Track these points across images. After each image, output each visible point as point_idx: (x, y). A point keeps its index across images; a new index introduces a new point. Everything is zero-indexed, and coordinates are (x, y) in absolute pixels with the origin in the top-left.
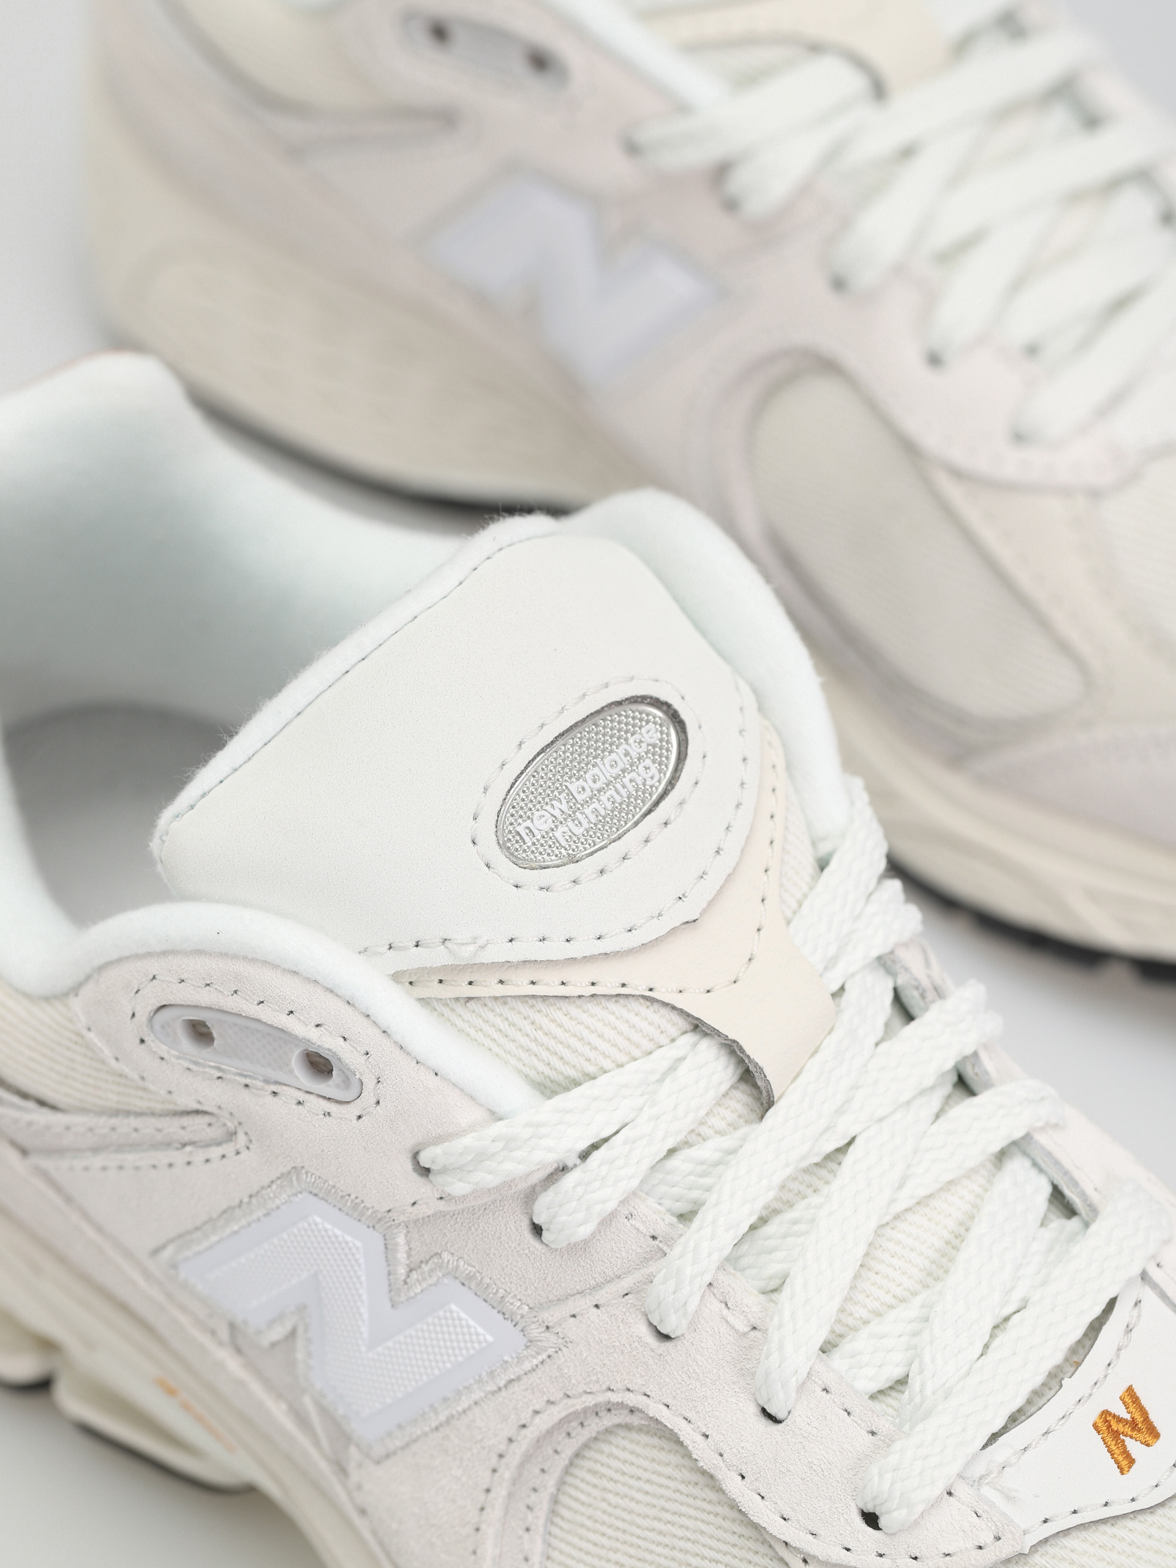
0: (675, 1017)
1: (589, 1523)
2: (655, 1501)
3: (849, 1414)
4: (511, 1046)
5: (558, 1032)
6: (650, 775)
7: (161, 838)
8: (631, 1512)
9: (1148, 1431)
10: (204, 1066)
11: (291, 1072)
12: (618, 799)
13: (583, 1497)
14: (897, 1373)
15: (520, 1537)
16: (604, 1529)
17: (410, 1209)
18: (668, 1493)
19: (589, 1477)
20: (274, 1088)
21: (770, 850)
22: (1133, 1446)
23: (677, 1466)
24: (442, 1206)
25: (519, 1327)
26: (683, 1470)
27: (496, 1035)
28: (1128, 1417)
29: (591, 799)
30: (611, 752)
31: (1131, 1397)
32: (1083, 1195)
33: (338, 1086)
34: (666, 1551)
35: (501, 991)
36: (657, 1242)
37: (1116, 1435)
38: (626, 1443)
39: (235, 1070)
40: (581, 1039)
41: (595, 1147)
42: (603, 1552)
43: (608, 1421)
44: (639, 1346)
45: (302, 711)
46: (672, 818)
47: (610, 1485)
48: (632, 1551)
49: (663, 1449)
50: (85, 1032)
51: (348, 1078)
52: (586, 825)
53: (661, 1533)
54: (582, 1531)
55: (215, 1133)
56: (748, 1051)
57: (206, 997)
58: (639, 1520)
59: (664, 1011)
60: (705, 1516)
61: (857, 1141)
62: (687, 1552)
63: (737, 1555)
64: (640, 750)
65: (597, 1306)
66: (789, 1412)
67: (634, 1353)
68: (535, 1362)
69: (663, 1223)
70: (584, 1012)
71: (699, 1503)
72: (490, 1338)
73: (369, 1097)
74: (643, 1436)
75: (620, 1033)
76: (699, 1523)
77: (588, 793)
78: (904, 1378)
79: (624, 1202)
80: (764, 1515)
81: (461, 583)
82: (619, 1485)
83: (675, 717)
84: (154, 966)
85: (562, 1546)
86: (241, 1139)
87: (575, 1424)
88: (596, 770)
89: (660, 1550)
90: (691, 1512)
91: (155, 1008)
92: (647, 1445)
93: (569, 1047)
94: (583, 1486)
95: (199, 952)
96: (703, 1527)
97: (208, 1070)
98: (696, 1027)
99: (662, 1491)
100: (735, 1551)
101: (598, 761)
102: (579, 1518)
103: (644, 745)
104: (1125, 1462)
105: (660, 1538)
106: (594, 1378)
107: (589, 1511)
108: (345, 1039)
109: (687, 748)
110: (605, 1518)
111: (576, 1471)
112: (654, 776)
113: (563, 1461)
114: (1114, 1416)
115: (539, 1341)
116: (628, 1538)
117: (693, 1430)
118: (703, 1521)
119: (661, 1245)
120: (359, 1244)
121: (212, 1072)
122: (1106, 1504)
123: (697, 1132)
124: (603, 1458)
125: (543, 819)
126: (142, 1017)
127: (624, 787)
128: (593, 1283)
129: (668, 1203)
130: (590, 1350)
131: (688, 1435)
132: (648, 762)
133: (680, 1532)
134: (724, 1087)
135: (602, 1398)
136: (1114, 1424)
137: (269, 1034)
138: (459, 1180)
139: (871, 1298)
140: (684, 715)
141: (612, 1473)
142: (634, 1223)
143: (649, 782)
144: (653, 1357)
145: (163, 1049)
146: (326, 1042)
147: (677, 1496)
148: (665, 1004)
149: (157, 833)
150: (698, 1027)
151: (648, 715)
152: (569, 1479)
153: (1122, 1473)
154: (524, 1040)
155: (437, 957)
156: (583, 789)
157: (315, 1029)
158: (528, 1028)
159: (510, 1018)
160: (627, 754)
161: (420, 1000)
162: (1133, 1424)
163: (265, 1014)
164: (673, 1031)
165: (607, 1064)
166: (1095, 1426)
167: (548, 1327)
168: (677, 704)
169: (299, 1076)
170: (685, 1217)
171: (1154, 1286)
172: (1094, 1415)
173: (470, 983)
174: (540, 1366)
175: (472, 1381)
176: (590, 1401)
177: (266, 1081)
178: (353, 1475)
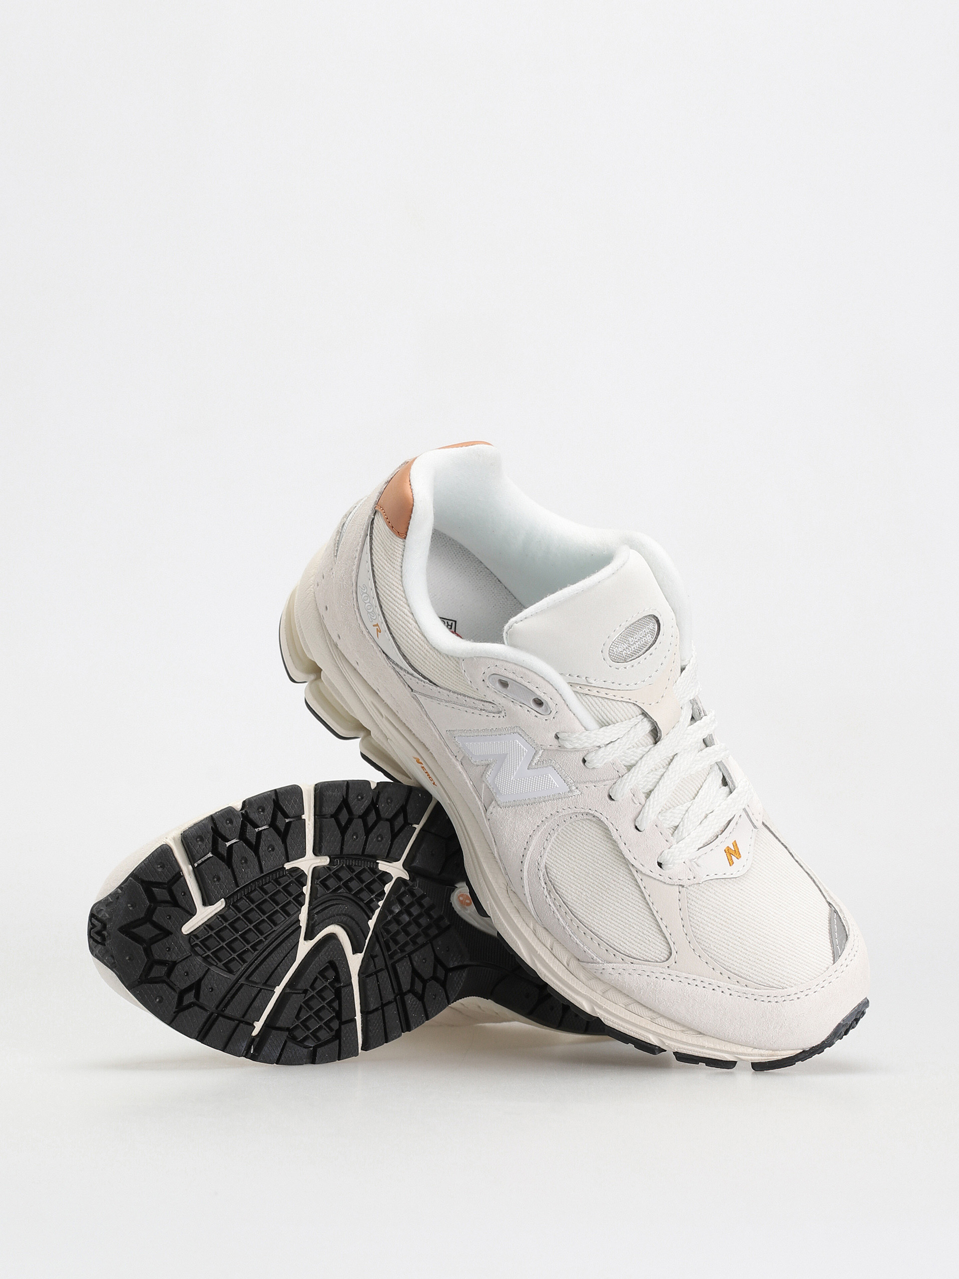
0: (638, 709)
3: (662, 834)
4: (594, 709)
5: (608, 708)
6: (648, 640)
8: (583, 843)
9: (739, 856)
10: (500, 692)
11: (529, 702)
12: (640, 645)
14: (675, 824)
17: (549, 746)
20: (521, 705)
21: (673, 664)
22: (734, 859)
24: (559, 748)
25: (568, 786)
26: (606, 838)
27: (590, 705)
28: (734, 850)
29: (634, 644)
30: (641, 630)
31: (735, 844)
32: (731, 781)
33: (543, 710)
35: (597, 694)
36: (619, 774)
37: (730, 854)
38: (589, 825)
39: (511, 697)
40: (615, 713)
41: (610, 743)
43: (586, 817)
44: (603, 800)
46: (652, 653)
49: (600, 829)
50: (463, 673)
51: (547, 708)
52: (631, 651)
55: (494, 710)
56: (657, 724)
57: (511, 676)
58: (585, 847)
60: (608, 851)
61: (678, 754)
63: (615, 865)
64: (648, 631)
65: (594, 786)
66: (645, 830)
67: (601, 801)
68: (569, 795)
69: (622, 768)
70: (617, 704)
71: (607, 847)
72: (558, 786)
73: (550, 715)
74: (596, 825)
75: (625, 713)
76: (606, 854)
77: (633, 642)
79: (613, 760)
80: (629, 857)
83: (658, 621)
84: (498, 663)
86: (503, 714)
88: (637, 636)
91: (492, 673)
92: (596, 827)
93: (610, 714)
95: (514, 663)
97: (501, 694)
98: (643, 713)
99: (597, 841)
101: (638, 633)
103: (649, 629)
104: (731, 863)
105: (591, 854)
106: (586, 805)
108: (549, 697)
109: (660, 633)
110: (574, 843)
111: (569, 828)
112: (650, 640)
113: (565, 824)
114: (730, 849)
115: (574, 791)
117: (613, 828)
120: (527, 751)
121: (503, 695)
122: (725, 874)
124: (580, 827)
125: (621, 648)
126: (487, 675)
127: (642, 641)
128: (595, 780)
129: (624, 762)
130: (588, 797)
132: (648, 636)
133: (598, 854)
135: (587, 811)
136: (729, 851)
137: (527, 691)
138: (567, 743)
140: (661, 623)
141: (581, 831)
142: (614, 767)
143: (647, 643)
144: (607, 803)
145: (490, 685)
146: (544, 698)
147: (601, 844)
148: (638, 706)
150: (645, 714)
151: (652, 621)
152: (565, 829)
153: (730, 865)
154: (598, 708)
155: (582, 681)
157: (541, 692)
158: (601, 705)
159: (596, 702)
160: (645, 632)
161: (574, 691)
162: (735, 852)
163: (528, 685)
164: (638, 714)
165: (619, 720)
166: (725, 850)
167: (577, 788)
168: (660, 619)
169: (531, 704)
170: (628, 767)
172: (725, 848)
173: (589, 690)
174: (570, 797)
176: (583, 811)
177: (520, 703)
178: (491, 809)
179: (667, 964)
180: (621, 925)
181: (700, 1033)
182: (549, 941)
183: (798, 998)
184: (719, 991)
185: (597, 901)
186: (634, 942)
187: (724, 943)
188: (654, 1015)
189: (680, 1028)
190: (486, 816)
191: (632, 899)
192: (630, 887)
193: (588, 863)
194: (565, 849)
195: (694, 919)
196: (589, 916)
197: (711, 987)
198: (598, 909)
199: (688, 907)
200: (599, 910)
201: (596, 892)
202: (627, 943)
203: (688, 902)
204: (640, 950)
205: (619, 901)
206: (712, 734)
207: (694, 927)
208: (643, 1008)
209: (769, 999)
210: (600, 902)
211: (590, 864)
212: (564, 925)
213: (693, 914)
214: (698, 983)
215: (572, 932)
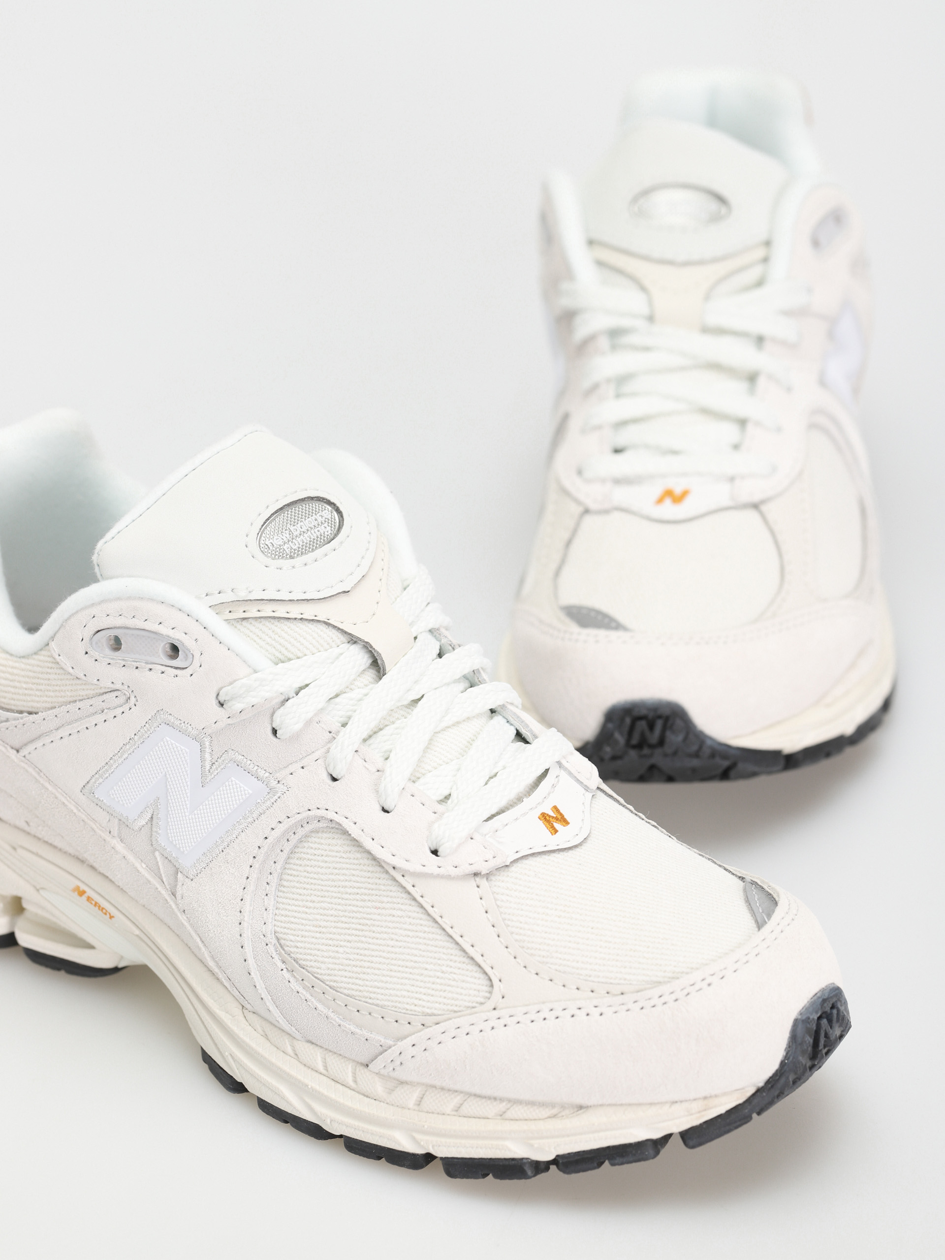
0: (341, 634)
1: (297, 885)
2: (330, 865)
3: (423, 805)
5: (285, 635)
6: (327, 530)
7: (98, 553)
8: (318, 873)
9: (564, 821)
10: (116, 660)
11: (160, 656)
12: (312, 537)
13: (294, 873)
14: (446, 793)
15: (263, 899)
16: (305, 886)
17: (214, 725)
18: (338, 859)
19: (298, 862)
20: (150, 666)
21: (380, 583)
22: (557, 825)
23: (340, 846)
24: (230, 721)
25: (265, 783)
26: (344, 846)
27: (256, 638)
28: (555, 816)
29: (300, 535)
30: (309, 517)
31: (556, 809)
32: (531, 731)
33: (181, 660)
34: (336, 889)
35: (258, 614)
36: (332, 734)
37: (548, 822)
38: (316, 840)
39: (131, 660)
40: (296, 639)
41: (301, 688)
42: (304, 898)
43: (308, 828)
44: (323, 785)
45: (166, 493)
46: (337, 548)
47: (308, 863)
48: (319, 893)
50: (57, 657)
51: (187, 655)
52: (297, 545)
53: (333, 880)
54: (294, 890)
55: (120, 701)
56: (374, 646)
57: (119, 622)
58: (322, 877)
59: (334, 631)
60: (354, 867)
61: (425, 696)
62: (346, 887)
63: (370, 882)
64: (322, 520)
65: (303, 768)
66: (395, 806)
67: (321, 788)
68: (272, 801)
69: (335, 726)
70: (297, 627)
71: (352, 861)
72: (251, 792)
73: (196, 663)
74: (324, 834)
75: (314, 638)
76: (352, 871)
77: (298, 532)
78: (448, 795)
79: (316, 715)
80: (384, 856)
81: (239, 441)
82: (312, 861)
83: (338, 511)
84: (94, 611)
85: (285, 901)
86: (133, 700)
87: (291, 833)
88: (302, 523)
89: (332, 889)
90: (348, 866)
91: (94, 632)
92: (326, 838)
93: (290, 643)
94: (295, 867)
95: (119, 599)
96: (353, 872)
97: (118, 661)
98: (347, 640)
99: (334, 859)
100: (369, 880)
101: (303, 520)
102: (292, 884)
103: (324, 518)
104: (554, 831)
105: (333, 883)
106: (301, 804)
107: (296, 879)
108: (186, 634)
109: (343, 522)
110: (305, 880)
111: (291, 861)
112: (329, 531)
113: (284, 855)
114: (548, 815)
115: (274, 788)
116: (316, 887)
117: (349, 821)
118: (354, 870)
119: (334, 735)
120: (187, 750)
121: (120, 662)
122: (545, 846)
123: (350, 687)
124: (305, 850)
125: (278, 540)
126: (86, 640)
127: (315, 532)
128: (301, 756)
129: (336, 717)
130: (299, 790)
131: (347, 825)
132: (326, 525)
133: (342, 878)
134: (363, 668)
135: (305, 815)
136: (547, 818)
137: (149, 637)
138: (238, 703)
139: (433, 761)
140: (341, 509)
141: (309, 856)
142: (321, 725)
143: (326, 533)
144: (329, 789)
145: (96, 655)
146: (177, 637)
147: (342, 860)
148: (335, 627)
149: (96, 551)
150: (353, 640)
151: (325, 507)
152: (287, 866)
153: (553, 835)
154: (269, 640)
155: (228, 597)
156: (296, 530)
157: (171, 630)
159: (263, 629)
160: (316, 520)
161: (224, 619)
162: (557, 819)
163: (148, 626)
164: (339, 640)
165: (308, 652)
166: (540, 817)
167: (279, 781)
168: (338, 504)
169: (163, 658)
170: (344, 725)
171: (566, 769)
172: (539, 814)
173: (244, 612)
174: (274, 803)
175: (241, 818)
176: (299, 818)
177: (147, 663)
178: (179, 891)
179: (490, 1004)
180: (406, 973)
181: (581, 1107)
182: (317, 1057)
183: (709, 985)
184: (581, 1014)
185: (362, 952)
186: (433, 992)
187: (570, 942)
188: (503, 1106)
189: (546, 1112)
190: (177, 905)
191: (410, 924)
192: (403, 907)
193: (333, 900)
194: (295, 896)
195: (513, 921)
196: (357, 981)
197: (568, 1013)
198: (367, 964)
199: (498, 906)
200: (369, 964)
201: (357, 938)
202: (424, 997)
203: (496, 900)
204: (445, 1001)
205: (393, 936)
206: (478, 669)
207: (517, 934)
208: (484, 1100)
209: (663, 1000)
210: (366, 952)
211: (337, 901)
212: (325, 1011)
213: (509, 914)
214: (545, 1013)
215: (341, 1019)
